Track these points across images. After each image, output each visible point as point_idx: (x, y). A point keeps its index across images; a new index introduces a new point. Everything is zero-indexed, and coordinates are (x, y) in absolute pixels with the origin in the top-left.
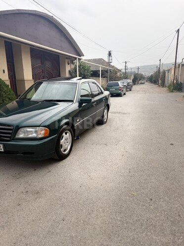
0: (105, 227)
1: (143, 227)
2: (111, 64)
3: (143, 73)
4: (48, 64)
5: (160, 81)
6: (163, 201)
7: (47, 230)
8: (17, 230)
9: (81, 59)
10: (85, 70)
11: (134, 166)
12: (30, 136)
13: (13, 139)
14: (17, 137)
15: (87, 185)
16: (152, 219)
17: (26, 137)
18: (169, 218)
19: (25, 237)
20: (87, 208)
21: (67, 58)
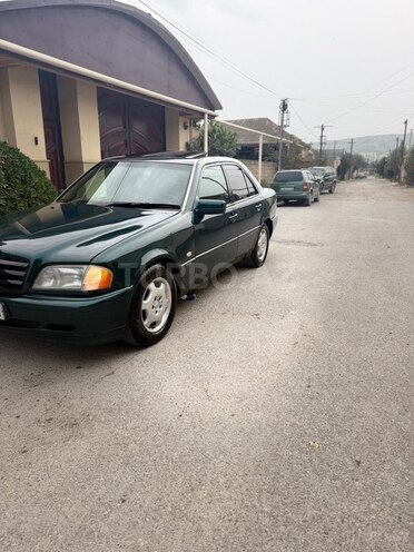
0: (226, 529)
1: (330, 540)
2: (286, 130)
3: (364, 154)
4: (139, 128)
5: (403, 173)
6: (390, 471)
7: (79, 522)
8: (5, 517)
9: (214, 117)
10: (223, 142)
11: (322, 372)
12: (67, 286)
13: (27, 293)
14: (36, 286)
15: (197, 412)
16: (356, 518)
17: (58, 287)
18: (405, 518)
19: (20, 536)
20: (189, 473)
21: (182, 114)
